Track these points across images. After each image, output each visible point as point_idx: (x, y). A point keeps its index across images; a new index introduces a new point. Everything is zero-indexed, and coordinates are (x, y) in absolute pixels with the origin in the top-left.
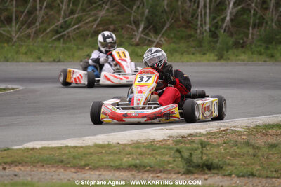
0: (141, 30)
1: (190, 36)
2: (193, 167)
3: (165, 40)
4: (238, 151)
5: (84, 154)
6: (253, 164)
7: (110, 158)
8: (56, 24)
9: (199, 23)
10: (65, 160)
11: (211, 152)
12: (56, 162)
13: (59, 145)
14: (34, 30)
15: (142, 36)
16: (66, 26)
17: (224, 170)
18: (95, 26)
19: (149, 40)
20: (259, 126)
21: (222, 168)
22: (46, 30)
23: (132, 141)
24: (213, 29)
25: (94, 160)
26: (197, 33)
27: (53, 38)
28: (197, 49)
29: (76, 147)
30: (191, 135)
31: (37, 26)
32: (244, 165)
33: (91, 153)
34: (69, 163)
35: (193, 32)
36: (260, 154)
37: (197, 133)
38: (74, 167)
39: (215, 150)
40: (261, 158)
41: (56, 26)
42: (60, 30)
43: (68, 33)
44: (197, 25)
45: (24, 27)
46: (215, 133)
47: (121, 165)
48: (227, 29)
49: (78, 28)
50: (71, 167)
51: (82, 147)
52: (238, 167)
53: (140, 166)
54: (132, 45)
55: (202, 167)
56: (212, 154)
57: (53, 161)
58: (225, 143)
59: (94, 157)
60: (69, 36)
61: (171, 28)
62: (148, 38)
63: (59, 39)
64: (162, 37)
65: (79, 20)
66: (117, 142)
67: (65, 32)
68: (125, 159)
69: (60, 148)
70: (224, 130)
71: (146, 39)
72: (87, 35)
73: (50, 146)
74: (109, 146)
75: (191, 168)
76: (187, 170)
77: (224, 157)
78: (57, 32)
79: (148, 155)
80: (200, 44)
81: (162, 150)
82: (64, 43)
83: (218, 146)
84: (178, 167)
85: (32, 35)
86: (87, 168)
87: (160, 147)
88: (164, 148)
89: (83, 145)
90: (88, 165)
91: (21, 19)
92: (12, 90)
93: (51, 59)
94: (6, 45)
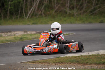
7: (98, 60)
10: (79, 61)
12: (76, 62)
14: (83, 11)
25: (91, 61)
27: (90, 14)
29: (85, 56)
33: (90, 58)
34: (80, 62)
41: (91, 10)
43: (96, 12)
50: (81, 64)
51: (87, 56)
57: (75, 62)
59: (91, 60)
60: (96, 14)
67: (94, 12)
68: (103, 60)
69: (79, 56)
72: (103, 13)
73: (75, 56)
74: (98, 55)
82: (94, 16)
85: (82, 13)
86: (87, 64)
91: (78, 7)
92: (71, 35)
93: (88, 22)
94: (72, 17)
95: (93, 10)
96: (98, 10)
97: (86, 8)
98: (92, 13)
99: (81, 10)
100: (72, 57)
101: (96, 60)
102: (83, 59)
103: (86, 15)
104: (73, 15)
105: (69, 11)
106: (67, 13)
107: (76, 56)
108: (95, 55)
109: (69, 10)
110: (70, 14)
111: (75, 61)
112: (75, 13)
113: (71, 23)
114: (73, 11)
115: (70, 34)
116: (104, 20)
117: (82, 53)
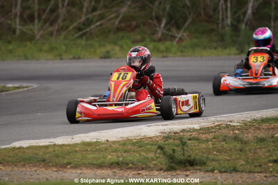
0: (163, 25)
1: (213, 30)
2: (176, 163)
3: (188, 36)
4: (225, 146)
5: (69, 152)
6: (238, 159)
7: (96, 156)
8: (79, 21)
9: (220, 17)
10: (46, 159)
11: (197, 148)
12: (38, 161)
13: (47, 144)
14: (56, 27)
15: (165, 31)
16: (88, 23)
17: (208, 166)
18: (117, 23)
19: (172, 36)
20: (256, 120)
21: (205, 164)
22: (68, 27)
23: (122, 138)
24: (235, 23)
25: (78, 158)
26: (218, 27)
27: (76, 35)
28: (219, 43)
29: (63, 145)
30: (183, 131)
31: (59, 24)
32: (229, 160)
33: (76, 151)
34: (50, 162)
35: (215, 27)
36: (247, 149)
37: (190, 129)
38: (56, 166)
39: (204, 146)
40: (248, 152)
41: (79, 23)
42: (82, 27)
43: (91, 30)
44: (218, 19)
45: (47, 24)
46: (208, 128)
47: (104, 163)
48: (249, 22)
49: (101, 25)
50: (53, 166)
51: (69, 145)
52: (222, 162)
53: (123, 163)
54: (154, 41)
55: (185, 163)
57: (35, 160)
58: (214, 138)
59: (79, 155)
60: (91, 34)
61: (193, 23)
62: (170, 33)
63: (81, 36)
64: (184, 31)
65: (102, 17)
66: (106, 139)
67: (88, 29)
68: (110, 157)
69: (47, 147)
70: (218, 125)
71: (168, 35)
72: (110, 31)
73: (37, 145)
74: (97, 143)
75: (174, 165)
76: (169, 166)
77: (209, 153)
78: (80, 29)
79: (134, 151)
80: (222, 38)
81: (149, 147)
82: (87, 40)
83: (207, 141)
84: (161, 164)
85: (55, 33)
86: (69, 167)
87: (147, 144)
88: (152, 144)
89: (71, 143)
90: (70, 163)
91: (44, 17)
92: (26, 89)
93: (71, 57)
94: (29, 43)
95: (84, 24)
96: (98, 24)
97: (65, 20)
98: (80, 33)
99: (51, 25)
100: (27, 148)
101: (92, 156)
102: (57, 152)
103: (66, 38)
104: (32, 38)
105: (21, 27)
106: (14, 32)
107: (39, 147)
108: (89, 144)
109: (20, 25)
110: (23, 33)
111: (36, 158)
112: (36, 32)
113: (26, 58)
114: (31, 26)
115: (23, 88)
116: (113, 50)
117: (55, 138)
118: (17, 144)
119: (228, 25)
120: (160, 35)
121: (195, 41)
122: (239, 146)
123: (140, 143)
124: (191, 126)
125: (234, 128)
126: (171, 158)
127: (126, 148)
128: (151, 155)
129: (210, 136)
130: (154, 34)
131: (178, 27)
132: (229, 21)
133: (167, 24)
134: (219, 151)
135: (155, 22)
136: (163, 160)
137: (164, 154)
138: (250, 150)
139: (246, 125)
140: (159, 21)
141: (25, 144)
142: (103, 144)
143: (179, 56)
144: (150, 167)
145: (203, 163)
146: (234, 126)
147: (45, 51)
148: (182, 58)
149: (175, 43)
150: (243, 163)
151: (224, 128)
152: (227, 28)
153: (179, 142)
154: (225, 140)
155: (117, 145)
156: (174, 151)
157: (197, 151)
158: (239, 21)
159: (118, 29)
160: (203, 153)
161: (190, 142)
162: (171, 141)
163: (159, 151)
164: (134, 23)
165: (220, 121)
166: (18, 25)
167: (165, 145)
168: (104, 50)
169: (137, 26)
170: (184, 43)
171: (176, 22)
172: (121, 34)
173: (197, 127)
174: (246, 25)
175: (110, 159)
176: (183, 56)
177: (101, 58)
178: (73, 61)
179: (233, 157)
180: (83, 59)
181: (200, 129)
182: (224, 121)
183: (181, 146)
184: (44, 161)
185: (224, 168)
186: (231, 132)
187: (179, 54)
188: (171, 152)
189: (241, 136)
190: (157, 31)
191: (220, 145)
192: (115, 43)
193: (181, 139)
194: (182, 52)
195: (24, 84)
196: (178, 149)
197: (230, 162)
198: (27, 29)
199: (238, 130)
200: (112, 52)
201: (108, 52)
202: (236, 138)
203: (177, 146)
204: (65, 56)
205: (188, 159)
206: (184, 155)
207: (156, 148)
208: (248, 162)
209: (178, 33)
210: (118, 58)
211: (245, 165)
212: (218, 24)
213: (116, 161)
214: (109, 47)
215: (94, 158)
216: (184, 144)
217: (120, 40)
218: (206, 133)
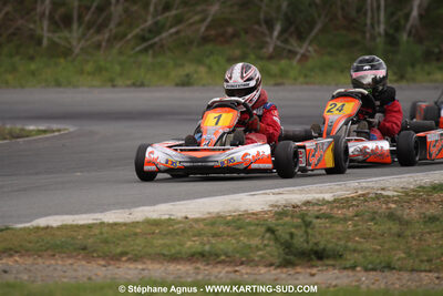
0: (276, 33)
1: (355, 43)
2: (295, 255)
3: (315, 51)
4: (373, 228)
5: (125, 236)
6: (394, 249)
7: (168, 242)
8: (142, 26)
9: (368, 21)
10: (89, 245)
11: (330, 230)
12: (75, 250)
13: (91, 222)
14: (107, 36)
15: (279, 43)
16: (157, 29)
17: (346, 259)
18: (203, 29)
19: (290, 51)
20: (423, 187)
21: (341, 256)
22: (125, 35)
23: (209, 213)
24: (391, 31)
25: (138, 245)
26: (364, 37)
27: (138, 49)
29: (116, 224)
30: (307, 203)
31: (111, 30)
32: (379, 251)
33: (136, 234)
34: (94, 251)
35: (358, 37)
36: (408, 233)
37: (318, 200)
38: (103, 258)
39: (339, 227)
40: (410, 239)
41: (143, 30)
42: (147, 35)
43: (161, 40)
44: (365, 25)
45: (92, 31)
46: (347, 200)
47: (180, 253)
48: (413, 31)
49: (177, 33)
50: (99, 257)
51: (125, 224)
52: (368, 254)
53: (210, 254)
54: (261, 58)
55: (309, 256)
56: (332, 233)
57: (71, 248)
58: (356, 216)
59: (140, 241)
60: (162, 46)
61: (323, 30)
62: (289, 47)
63: (146, 50)
64: (310, 44)
65: (179, 20)
66: (184, 215)
67: (156, 39)
68: (189, 243)
69: (90, 227)
70: (364, 195)
71: (284, 49)
72: (191, 43)
73: (75, 223)
74: (170, 222)
75: (292, 257)
76: (285, 259)
77: (349, 239)
78: (144, 39)
79: (228, 235)
81: (253, 228)
82: (154, 56)
83: (345, 220)
84: (272, 256)
86: (124, 259)
87: (249, 224)
88: (258, 225)
89: (128, 221)
90: (126, 253)
91: (87, 18)
92: (56, 134)
93: (129, 82)
94: (62, 60)
95: (150, 31)
96: (173, 30)
97: (120, 24)
98: (145, 44)
99: (99, 31)
100: (59, 228)
101: (161, 242)
102: (105, 235)
103: (121, 53)
104: (67, 53)
105: (50, 35)
106: (39, 42)
107: (77, 226)
108: (156, 223)
109: (49, 31)
110: (53, 45)
111: (72, 245)
112: (74, 43)
113: (58, 84)
114: (66, 33)
115: (54, 131)
116: (196, 72)
117: (102, 212)
118: (42, 222)
119: (379, 34)
120: (271, 49)
121: (327, 59)
122: (395, 228)
123: (238, 223)
124: (320, 196)
125: (388, 199)
126: (287, 246)
127: (215, 230)
128: (256, 241)
129: (350, 212)
130: (261, 48)
131: (301, 37)
132: (382, 28)
133: (283, 32)
134: (363, 236)
135: (264, 28)
136: (274, 251)
137: (276, 240)
138: (413, 236)
139: (407, 194)
140: (271, 27)
141: (55, 221)
142: (180, 222)
143: (302, 84)
144: (253, 261)
145: (338, 256)
146: (388, 197)
147: (89, 74)
148: (305, 87)
149: (295, 62)
150: (403, 255)
151: (373, 199)
152: (379, 40)
153: (299, 220)
154: (373, 219)
155: (202, 225)
156: (292, 235)
157: (329, 236)
158: (398, 28)
159: (205, 40)
160: (339, 239)
161: (319, 220)
162: (287, 219)
163: (268, 235)
164: (230, 30)
165: (366, 188)
166: (45, 31)
167: (278, 225)
168: (182, 72)
169: (235, 35)
170: (310, 63)
171: (297, 27)
172: (209, 47)
173: (328, 197)
174: (410, 34)
175: (190, 248)
176: (307, 83)
177: (177, 85)
178: (132, 89)
179: (387, 246)
180: (148, 86)
181: (335, 201)
182: (373, 188)
183: (303, 229)
184: (84, 249)
185: (371, 263)
186: (384, 206)
187: (301, 79)
188: (288, 237)
189: (399, 213)
190: (267, 43)
191: (365, 226)
192: (199, 62)
193: (303, 216)
194: (306, 76)
195: (55, 126)
196: (299, 233)
197: (381, 255)
198: (59, 38)
199: (395, 202)
200: (195, 76)
201: (188, 75)
202: (391, 216)
203: (296, 227)
204: (119, 81)
205: (315, 248)
206: (308, 242)
207: (263, 229)
208: (409, 255)
209: (301, 47)
210: (204, 85)
211: (405, 259)
212: (364, 33)
213: (199, 250)
214: (189, 68)
215: (165, 245)
216: (308, 225)
217: (208, 57)
218: (343, 208)
